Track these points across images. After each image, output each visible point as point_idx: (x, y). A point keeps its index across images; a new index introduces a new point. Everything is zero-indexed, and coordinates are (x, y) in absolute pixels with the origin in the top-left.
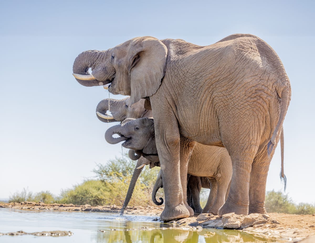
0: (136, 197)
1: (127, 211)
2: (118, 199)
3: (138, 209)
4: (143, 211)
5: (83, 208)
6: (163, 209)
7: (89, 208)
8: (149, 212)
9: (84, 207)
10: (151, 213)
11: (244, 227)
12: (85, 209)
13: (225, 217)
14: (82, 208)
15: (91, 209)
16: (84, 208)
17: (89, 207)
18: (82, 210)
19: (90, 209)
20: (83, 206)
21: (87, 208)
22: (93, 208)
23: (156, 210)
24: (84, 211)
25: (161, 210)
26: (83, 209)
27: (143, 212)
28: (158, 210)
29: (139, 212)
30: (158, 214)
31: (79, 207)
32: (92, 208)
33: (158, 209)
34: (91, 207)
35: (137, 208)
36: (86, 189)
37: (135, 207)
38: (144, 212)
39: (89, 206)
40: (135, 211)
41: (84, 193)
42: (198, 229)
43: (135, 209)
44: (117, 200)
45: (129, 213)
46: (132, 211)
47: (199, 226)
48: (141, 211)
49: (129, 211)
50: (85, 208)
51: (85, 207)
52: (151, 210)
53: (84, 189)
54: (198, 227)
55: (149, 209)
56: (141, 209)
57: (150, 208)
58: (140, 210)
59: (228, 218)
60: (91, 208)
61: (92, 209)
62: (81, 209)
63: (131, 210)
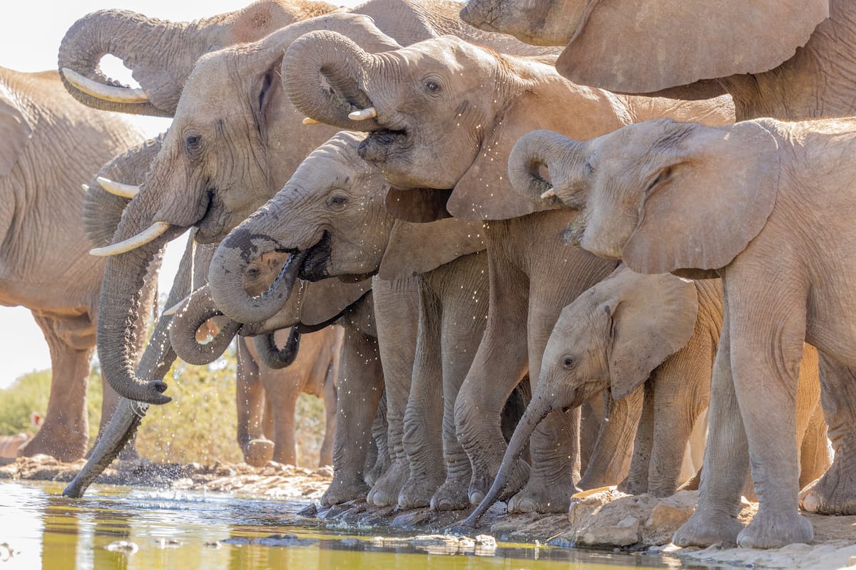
0: (217, 430)
1: (193, 480)
2: (151, 439)
3: (233, 473)
4: (252, 482)
5: (26, 469)
6: (329, 476)
7: (48, 468)
8: (274, 484)
9: (29, 463)
10: (283, 488)
11: (654, 541)
12: (34, 470)
13: (583, 503)
14: (21, 466)
15: (57, 472)
16: (30, 468)
17: (50, 464)
18: (22, 475)
19: (52, 471)
20: (24, 461)
21: (41, 467)
22: (64, 468)
23: (303, 478)
24: (29, 479)
25: (322, 478)
26: (27, 473)
27: (254, 485)
28: (310, 479)
29: (240, 485)
30: (312, 491)
31: (12, 465)
32: (61, 468)
33: (310, 476)
34: (55, 464)
35: (231, 470)
36: (27, 401)
37: (224, 467)
38: (258, 484)
39: (47, 462)
40: (224, 479)
41: (19, 418)
42: (480, 543)
43: (225, 473)
44: (148, 443)
45: (199, 486)
46: (213, 482)
47: (483, 536)
48: (247, 482)
49: (198, 481)
50: (35, 467)
51: (32, 465)
52: (282, 479)
53: (18, 400)
54: (479, 538)
55: (273, 475)
56: (244, 474)
57: (280, 472)
58: (243, 477)
59: (592, 506)
60: (55, 468)
61: (60, 474)
62: (19, 471)
63: (207, 477)
